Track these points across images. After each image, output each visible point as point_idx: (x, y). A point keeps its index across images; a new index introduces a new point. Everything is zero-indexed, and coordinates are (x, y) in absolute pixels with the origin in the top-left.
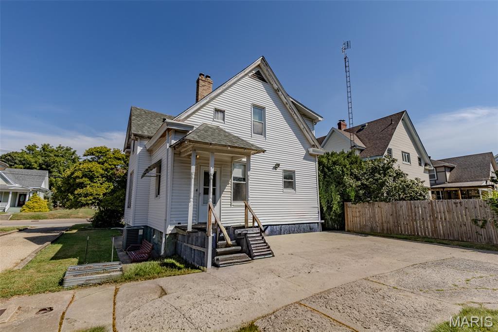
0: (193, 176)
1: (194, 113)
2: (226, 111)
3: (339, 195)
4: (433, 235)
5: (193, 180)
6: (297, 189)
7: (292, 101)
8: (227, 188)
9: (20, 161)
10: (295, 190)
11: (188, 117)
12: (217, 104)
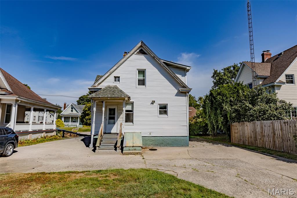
0: (104, 112)
1: (103, 81)
2: (120, 77)
3: (222, 117)
4: (273, 148)
5: (103, 114)
6: (168, 115)
7: (164, 62)
8: (121, 116)
9: (86, 100)
10: (168, 116)
11: (100, 83)
12: (115, 74)
